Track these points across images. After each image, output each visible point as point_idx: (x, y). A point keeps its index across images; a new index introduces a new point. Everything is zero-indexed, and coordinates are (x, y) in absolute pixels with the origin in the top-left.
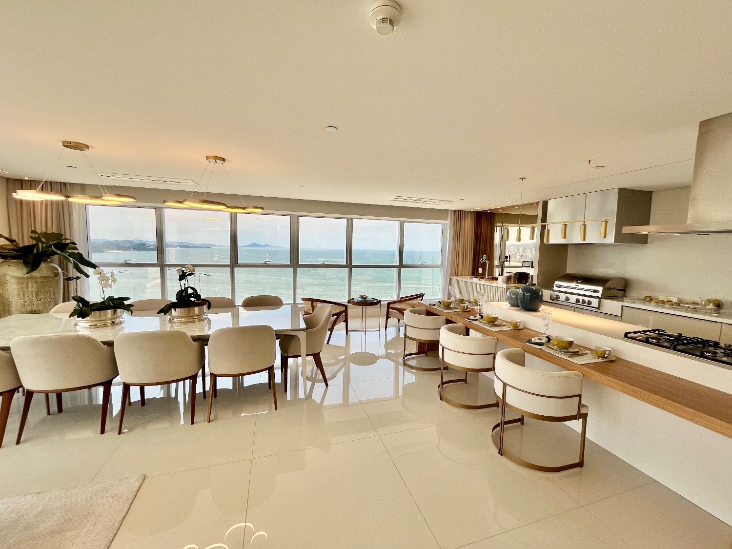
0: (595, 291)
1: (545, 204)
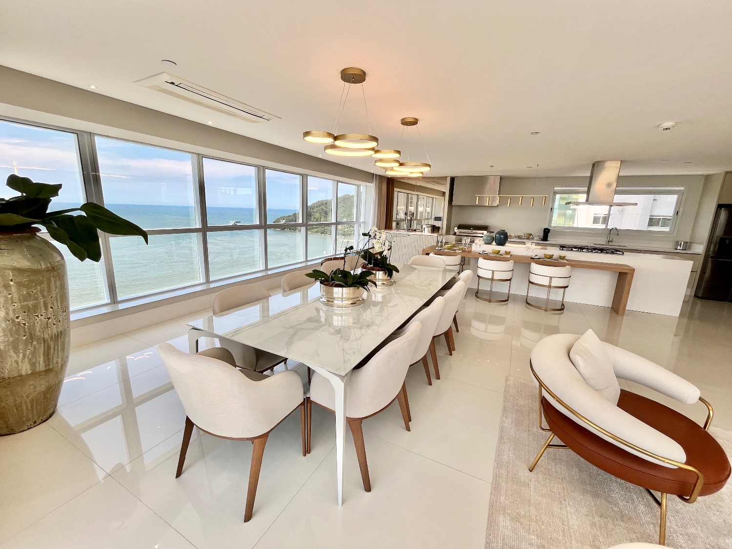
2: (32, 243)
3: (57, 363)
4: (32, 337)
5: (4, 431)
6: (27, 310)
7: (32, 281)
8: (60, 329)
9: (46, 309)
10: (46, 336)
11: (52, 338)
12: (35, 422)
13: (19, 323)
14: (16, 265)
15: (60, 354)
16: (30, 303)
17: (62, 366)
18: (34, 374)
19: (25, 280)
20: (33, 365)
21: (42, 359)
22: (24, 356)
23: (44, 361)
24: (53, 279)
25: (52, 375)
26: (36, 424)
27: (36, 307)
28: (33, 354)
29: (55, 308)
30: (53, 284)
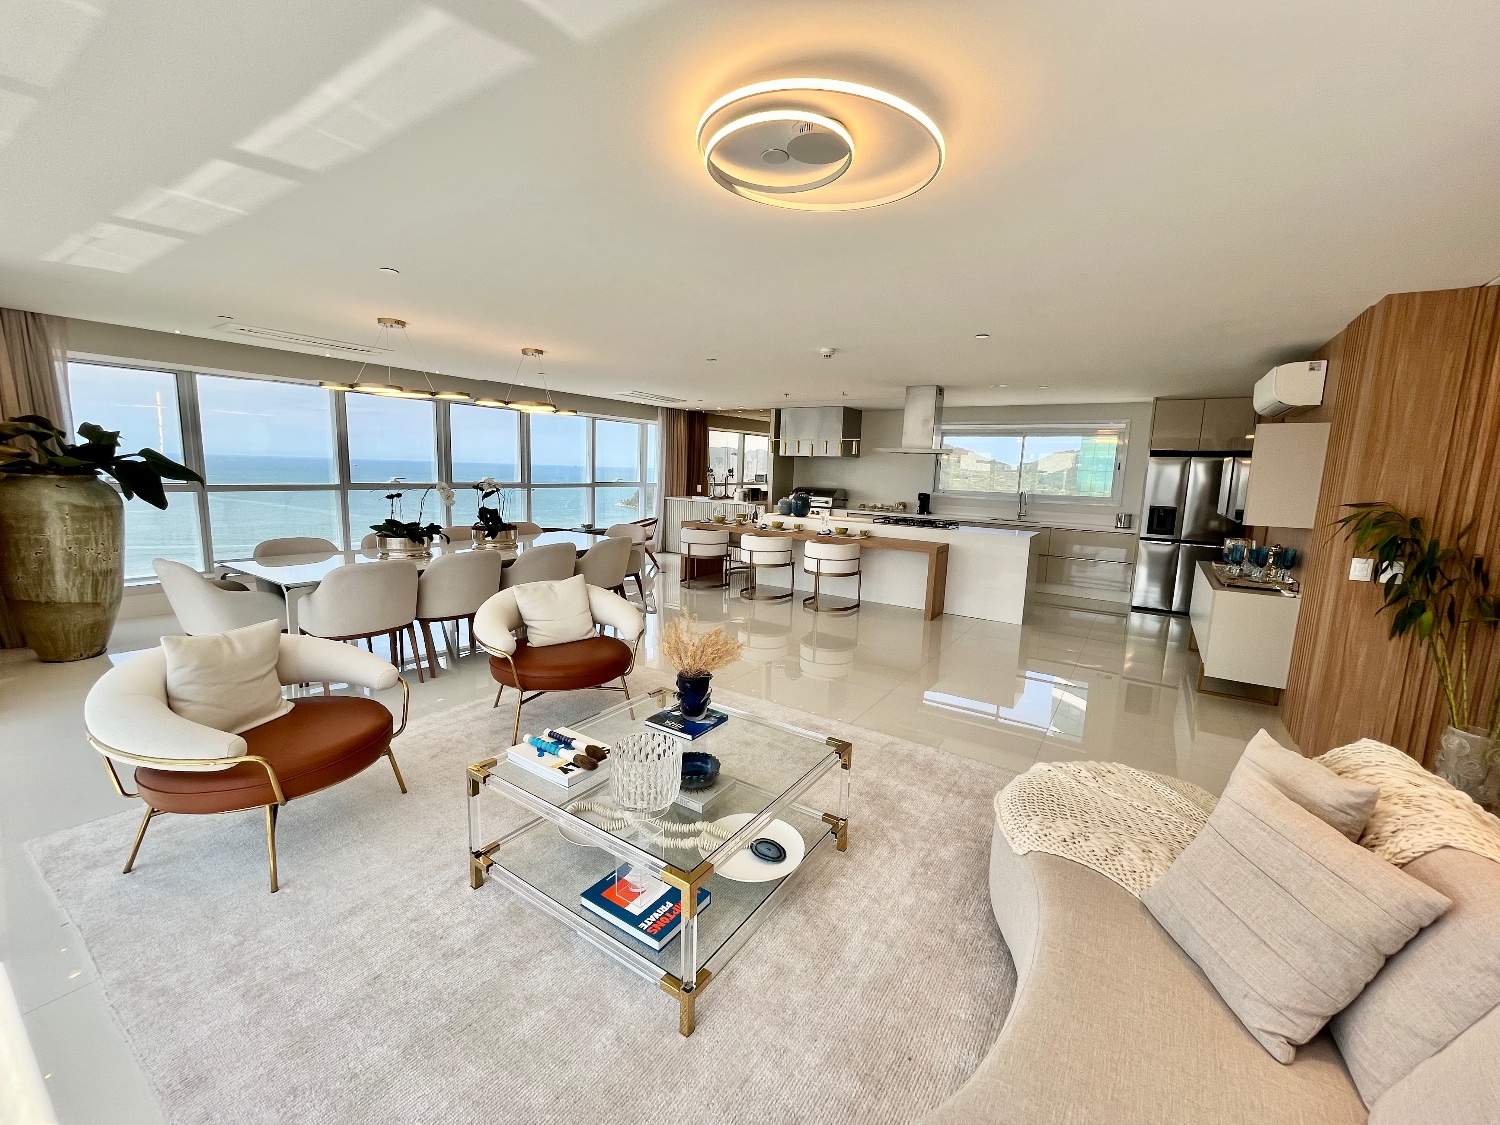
0: (827, 502)
1: (778, 412)
2: (93, 484)
3: (105, 599)
4: (81, 568)
5: (52, 658)
6: (78, 542)
7: (85, 517)
8: (110, 566)
9: (97, 543)
10: (95, 570)
11: (101, 573)
12: (81, 655)
13: (71, 553)
14: (72, 501)
15: (109, 591)
16: (82, 536)
17: (111, 604)
18: (82, 604)
19: (78, 515)
20: (81, 595)
21: (89, 591)
22: (74, 584)
23: (92, 594)
24: (105, 519)
25: (98, 611)
26: (81, 657)
27: (87, 541)
28: (83, 583)
29: (106, 544)
30: (105, 523)
